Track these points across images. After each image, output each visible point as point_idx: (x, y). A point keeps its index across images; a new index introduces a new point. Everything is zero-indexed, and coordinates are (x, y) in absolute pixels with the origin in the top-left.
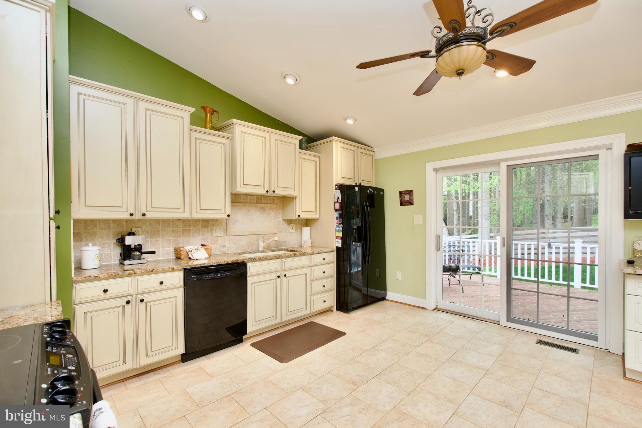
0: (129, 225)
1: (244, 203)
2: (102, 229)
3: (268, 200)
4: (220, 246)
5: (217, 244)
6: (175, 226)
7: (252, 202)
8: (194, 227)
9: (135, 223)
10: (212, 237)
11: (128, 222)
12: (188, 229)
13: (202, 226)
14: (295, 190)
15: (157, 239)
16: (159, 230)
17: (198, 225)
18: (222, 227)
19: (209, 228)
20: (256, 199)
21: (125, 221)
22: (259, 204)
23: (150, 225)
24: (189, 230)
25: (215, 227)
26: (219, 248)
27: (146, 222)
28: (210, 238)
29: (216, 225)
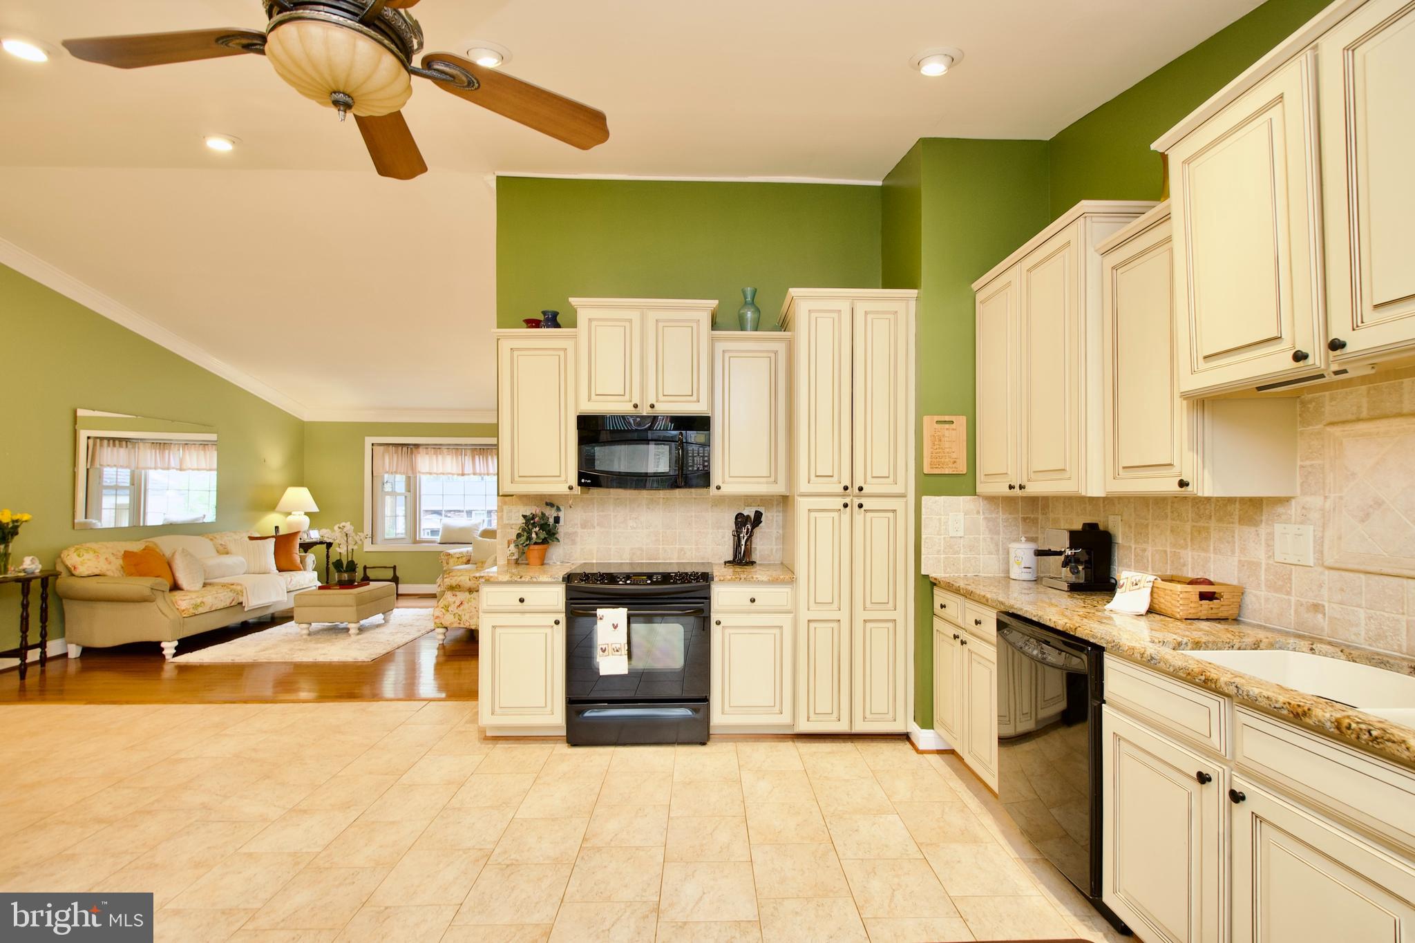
4: (1302, 605)
5: (1289, 594)
6: (1176, 514)
8: (1220, 520)
9: (1114, 505)
10: (1272, 562)
12: (1204, 527)
13: (1242, 521)
16: (1147, 525)
17: (1231, 515)
18: (1309, 531)
19: (1262, 529)
21: (1102, 501)
23: (1135, 509)
24: (1207, 529)
25: (1278, 528)
26: (1296, 611)
27: (1129, 502)
28: (1263, 567)
29: (1284, 517)
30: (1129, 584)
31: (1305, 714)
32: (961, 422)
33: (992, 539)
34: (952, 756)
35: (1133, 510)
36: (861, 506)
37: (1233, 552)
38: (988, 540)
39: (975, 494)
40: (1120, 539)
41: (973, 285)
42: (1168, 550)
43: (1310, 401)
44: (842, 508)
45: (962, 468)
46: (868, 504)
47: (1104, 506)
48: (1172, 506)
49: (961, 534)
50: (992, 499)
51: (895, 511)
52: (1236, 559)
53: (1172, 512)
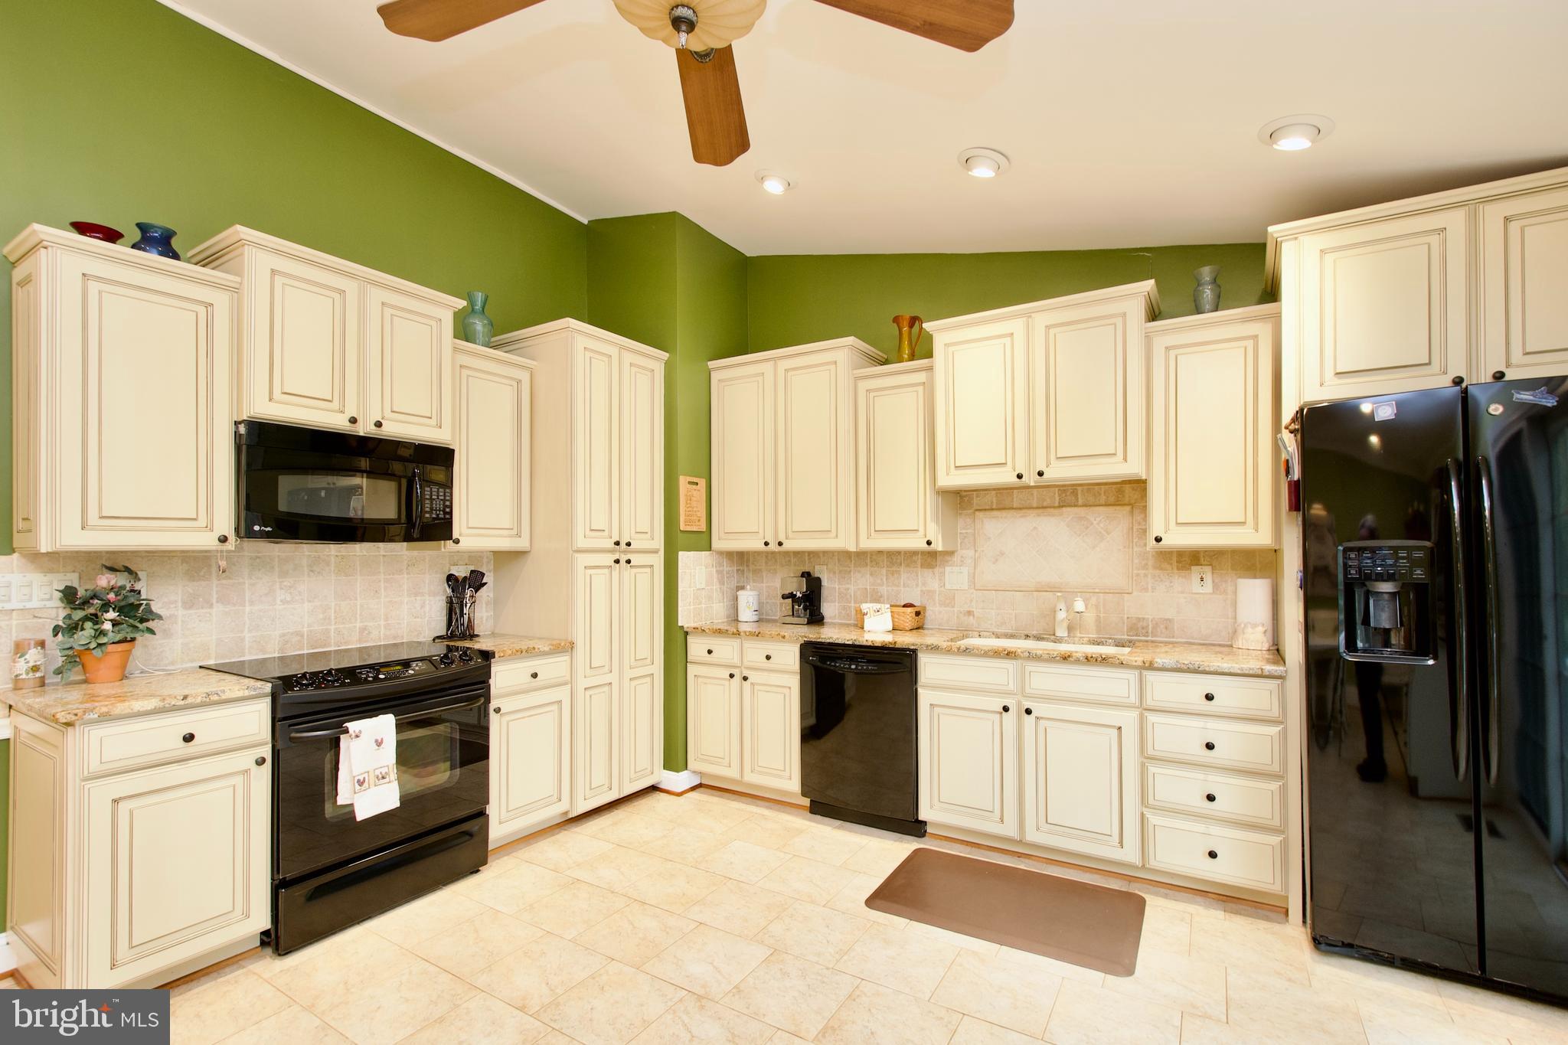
0: (812, 560)
1: (1020, 509)
2: (782, 566)
3: (1100, 494)
4: (961, 613)
5: (953, 607)
6: (874, 563)
7: (1045, 504)
8: (908, 566)
9: (819, 557)
10: (942, 589)
11: (811, 556)
13: (922, 566)
14: (1125, 459)
15: (847, 586)
16: (850, 571)
17: (915, 562)
18: (965, 570)
19: (937, 570)
20: (1059, 495)
21: (807, 554)
22: (1064, 509)
23: (839, 560)
24: (898, 572)
25: (948, 569)
26: (957, 617)
27: (833, 555)
28: (937, 593)
29: (950, 562)
30: (872, 612)
31: (1069, 656)
32: (702, 482)
33: (720, 588)
34: (702, 789)
35: (837, 561)
36: (629, 562)
37: (917, 585)
38: (719, 590)
39: (710, 549)
40: (825, 583)
41: (709, 363)
42: (868, 588)
43: (965, 496)
44: (613, 563)
45: (703, 527)
46: (636, 559)
47: (809, 559)
48: (871, 558)
49: (703, 586)
50: (721, 553)
51: (653, 566)
52: (919, 589)
53: (871, 561)
